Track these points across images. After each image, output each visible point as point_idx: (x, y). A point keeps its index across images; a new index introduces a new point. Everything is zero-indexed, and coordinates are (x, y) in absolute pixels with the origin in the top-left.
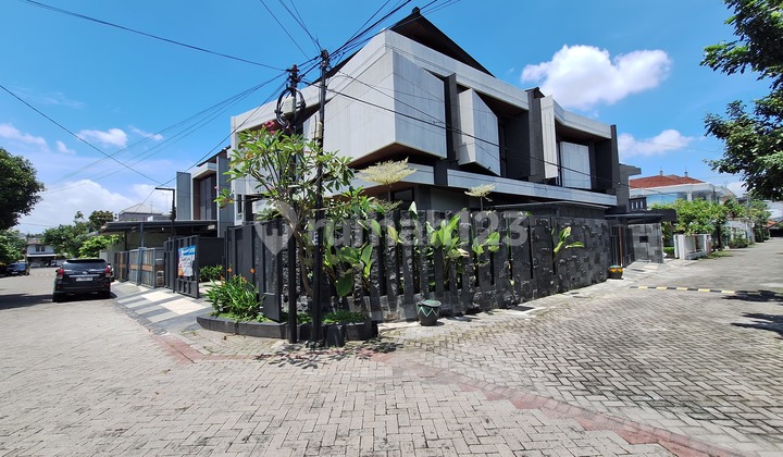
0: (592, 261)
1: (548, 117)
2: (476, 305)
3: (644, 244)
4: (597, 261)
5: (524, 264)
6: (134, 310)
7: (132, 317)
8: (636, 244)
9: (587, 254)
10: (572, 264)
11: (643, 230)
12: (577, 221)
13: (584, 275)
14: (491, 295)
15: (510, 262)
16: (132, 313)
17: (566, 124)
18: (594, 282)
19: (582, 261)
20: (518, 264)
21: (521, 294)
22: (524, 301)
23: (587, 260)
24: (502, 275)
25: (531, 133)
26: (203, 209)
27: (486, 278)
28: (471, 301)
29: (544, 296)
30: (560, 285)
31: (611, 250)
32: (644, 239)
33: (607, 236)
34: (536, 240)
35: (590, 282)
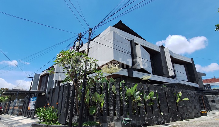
0: (193, 108)
1: (167, 54)
2: (146, 122)
3: (213, 103)
4: (195, 108)
5: (165, 106)
6: (7, 123)
7: (6, 125)
8: (210, 103)
9: (190, 105)
10: (185, 108)
11: (212, 97)
12: (184, 91)
13: (190, 113)
14: (152, 118)
15: (159, 105)
16: (6, 124)
17: (174, 57)
18: (195, 117)
19: (189, 107)
20: (162, 106)
21: (165, 119)
22: (167, 123)
23: (191, 107)
24: (156, 110)
25: (162, 60)
26: (42, 87)
27: (150, 110)
28: (144, 120)
29: (175, 121)
30: (181, 117)
31: (200, 104)
32: (213, 101)
33: (197, 98)
34: (169, 97)
35: (194, 117)
